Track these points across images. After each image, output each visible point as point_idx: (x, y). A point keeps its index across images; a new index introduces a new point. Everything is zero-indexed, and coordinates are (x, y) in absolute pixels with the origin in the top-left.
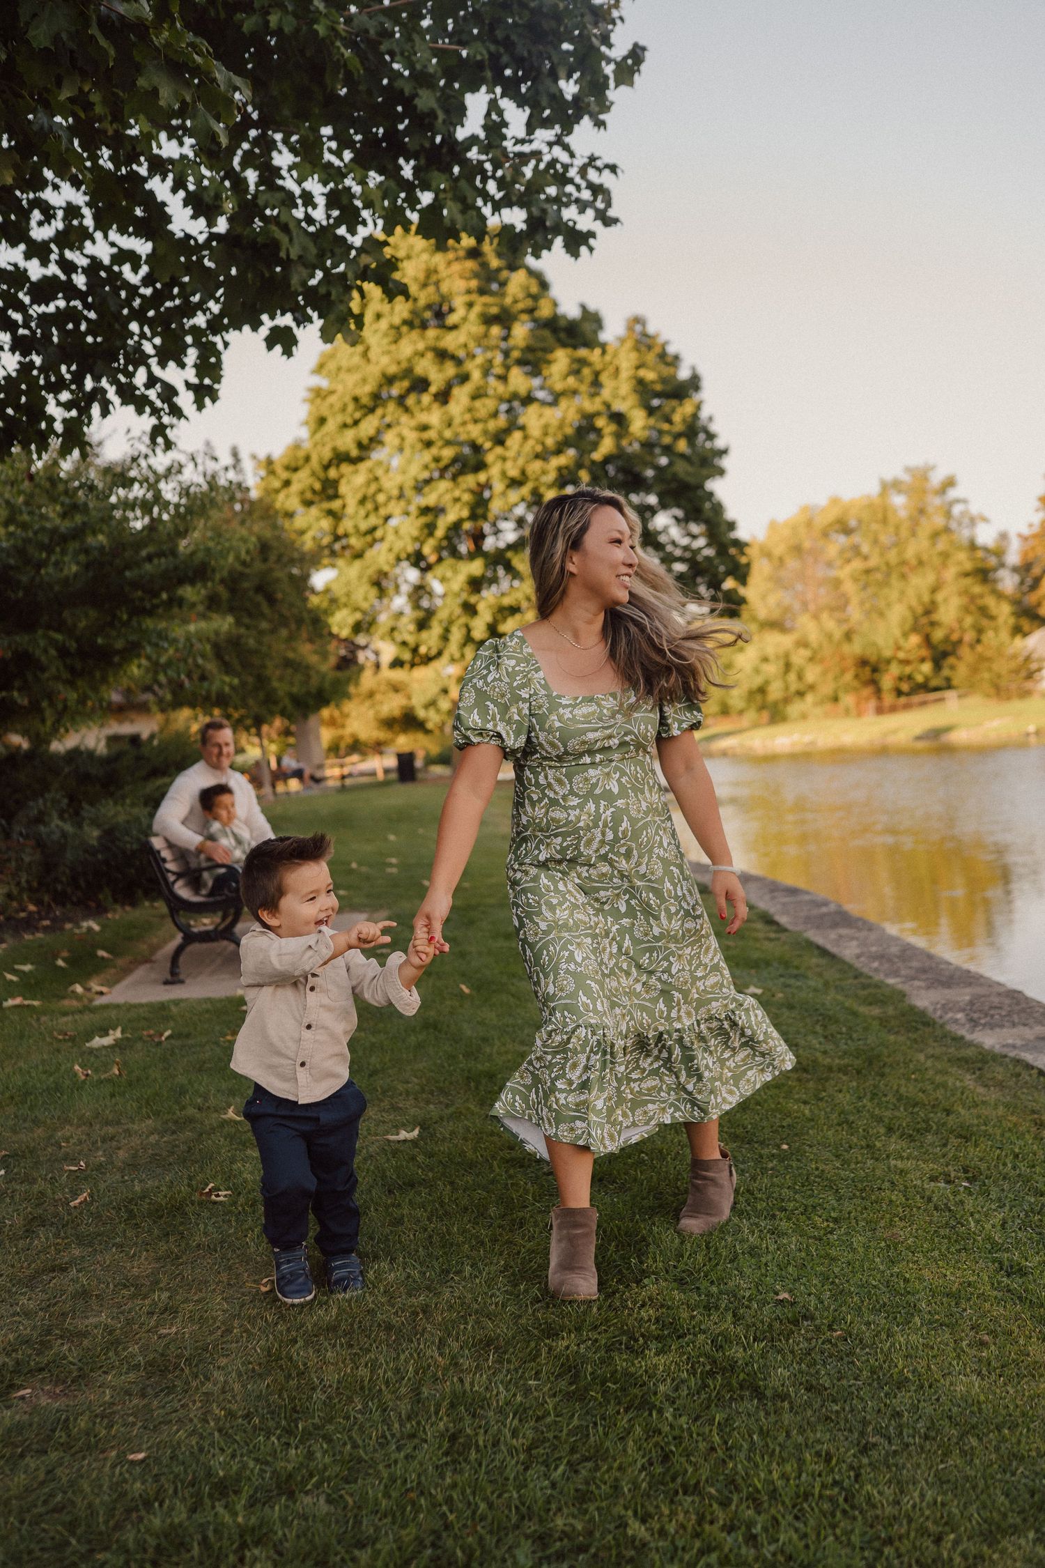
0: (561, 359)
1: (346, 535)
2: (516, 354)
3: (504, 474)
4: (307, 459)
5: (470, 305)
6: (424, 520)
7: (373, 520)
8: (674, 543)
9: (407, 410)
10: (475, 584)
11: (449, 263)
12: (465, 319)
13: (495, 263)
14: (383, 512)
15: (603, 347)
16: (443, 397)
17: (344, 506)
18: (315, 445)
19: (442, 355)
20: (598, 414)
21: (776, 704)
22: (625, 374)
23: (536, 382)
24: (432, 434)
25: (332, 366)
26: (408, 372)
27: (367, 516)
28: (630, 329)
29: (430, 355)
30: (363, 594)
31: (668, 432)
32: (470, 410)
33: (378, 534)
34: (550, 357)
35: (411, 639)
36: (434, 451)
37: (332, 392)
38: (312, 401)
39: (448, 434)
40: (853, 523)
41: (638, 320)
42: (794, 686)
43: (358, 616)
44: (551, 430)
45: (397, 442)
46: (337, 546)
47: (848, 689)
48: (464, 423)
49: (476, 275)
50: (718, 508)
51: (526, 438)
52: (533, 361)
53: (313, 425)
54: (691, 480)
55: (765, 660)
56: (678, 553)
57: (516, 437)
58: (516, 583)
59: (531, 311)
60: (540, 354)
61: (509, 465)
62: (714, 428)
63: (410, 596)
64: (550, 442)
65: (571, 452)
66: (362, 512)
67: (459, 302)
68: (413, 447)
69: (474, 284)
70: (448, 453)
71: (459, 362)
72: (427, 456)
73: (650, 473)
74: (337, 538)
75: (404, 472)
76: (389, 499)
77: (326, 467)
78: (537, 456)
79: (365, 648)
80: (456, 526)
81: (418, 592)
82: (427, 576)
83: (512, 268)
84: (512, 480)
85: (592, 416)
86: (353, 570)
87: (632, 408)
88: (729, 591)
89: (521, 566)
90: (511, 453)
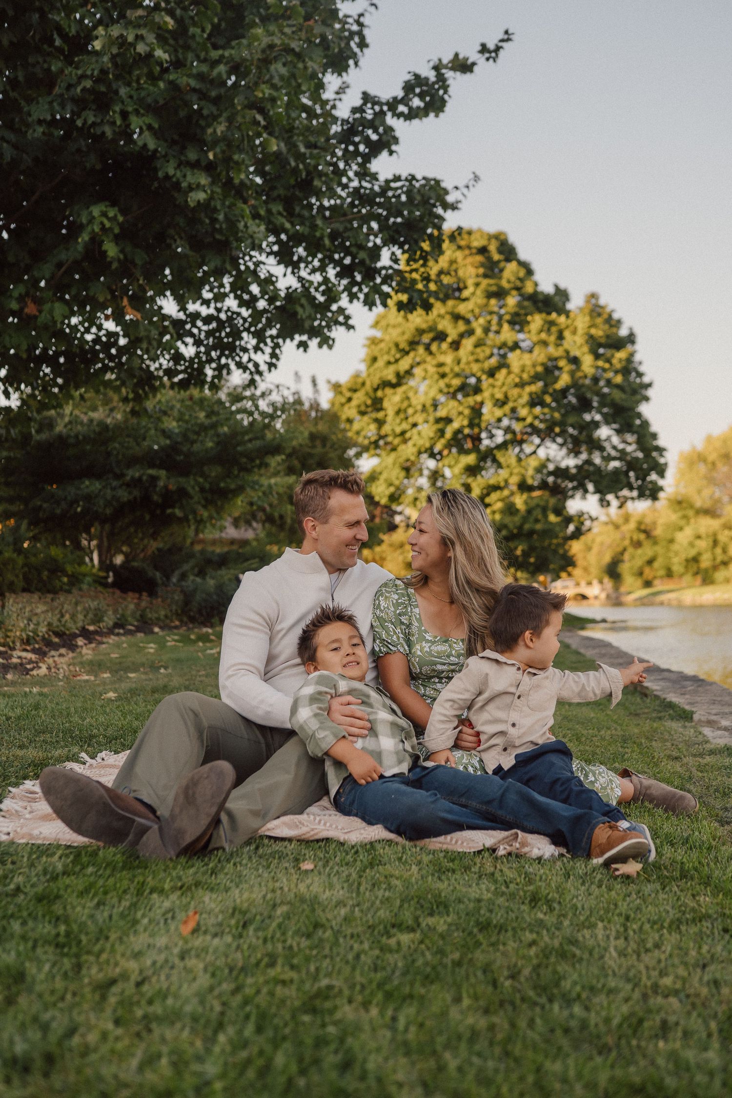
0: (537, 321)
1: (386, 436)
2: (507, 317)
3: (493, 396)
4: (363, 384)
5: (477, 285)
6: (437, 427)
7: (405, 426)
8: (614, 448)
9: (431, 353)
10: (473, 471)
11: (465, 257)
12: (473, 294)
13: (496, 257)
14: (411, 420)
15: (568, 313)
16: (456, 345)
17: (386, 416)
18: (369, 375)
19: (457, 317)
20: (561, 358)
21: (706, 571)
22: (580, 331)
23: (521, 336)
24: (447, 369)
25: (383, 323)
26: (432, 329)
27: (400, 423)
28: (588, 301)
29: (448, 317)
30: (396, 475)
31: (610, 370)
32: (472, 353)
33: (408, 435)
34: (530, 319)
36: (446, 380)
37: (381, 341)
38: (369, 346)
39: (457, 369)
41: (594, 295)
42: (720, 558)
43: (392, 489)
44: (527, 369)
45: (423, 374)
46: (381, 443)
49: (482, 265)
50: (645, 424)
51: (509, 373)
52: (518, 321)
53: (369, 362)
54: (625, 404)
55: (699, 537)
56: (613, 453)
57: (502, 374)
58: (498, 470)
59: (518, 289)
60: (523, 317)
61: (496, 390)
62: (642, 369)
63: (429, 478)
64: (525, 376)
65: (540, 384)
66: (398, 421)
67: (470, 282)
68: (433, 377)
69: (481, 271)
70: (456, 382)
71: (468, 322)
72: (442, 384)
73: (595, 399)
74: (381, 437)
75: (427, 394)
76: (416, 412)
77: (376, 390)
78: (516, 385)
79: (400, 513)
80: (459, 431)
81: (435, 475)
82: (440, 464)
83: (508, 260)
84: (498, 400)
85: (556, 359)
86: (390, 459)
87: (584, 354)
88: (651, 482)
89: (502, 460)
90: (499, 383)
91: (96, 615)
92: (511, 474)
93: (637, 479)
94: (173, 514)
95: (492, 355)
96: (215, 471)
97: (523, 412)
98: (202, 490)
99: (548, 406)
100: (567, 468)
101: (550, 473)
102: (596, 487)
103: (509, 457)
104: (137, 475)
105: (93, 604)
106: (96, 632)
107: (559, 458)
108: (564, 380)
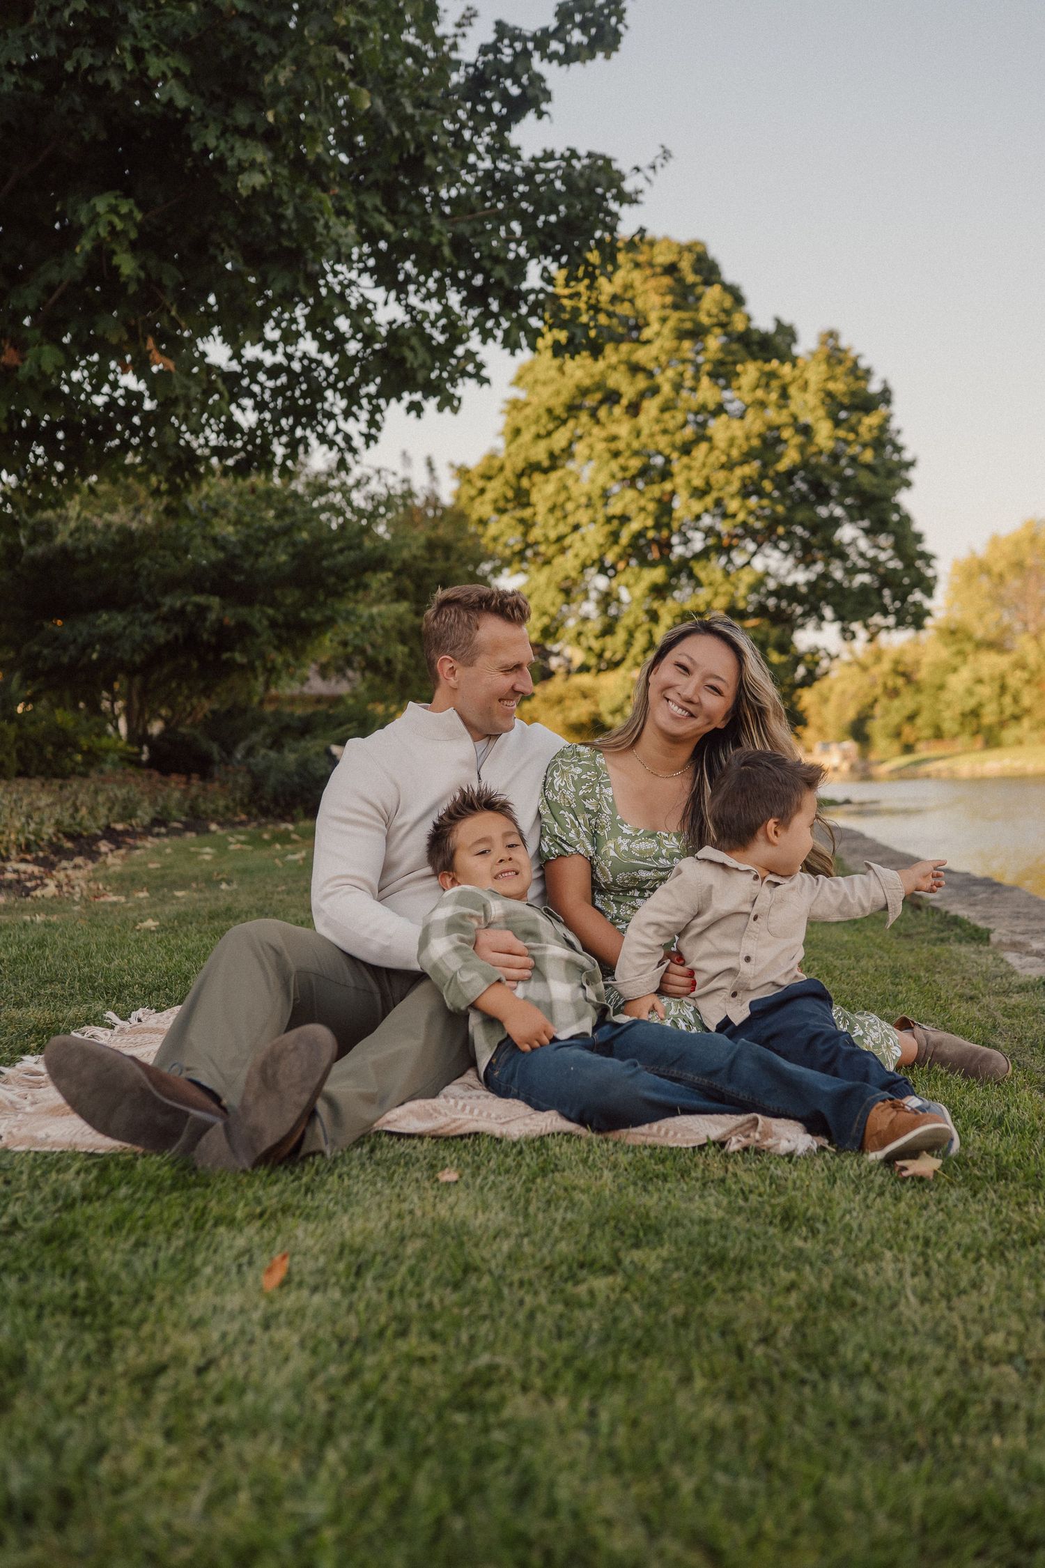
0: (750, 372)
1: (537, 543)
2: (707, 367)
3: (689, 481)
4: (502, 469)
5: (664, 320)
6: (608, 528)
7: (563, 528)
8: (862, 555)
9: (598, 422)
10: (660, 591)
11: (646, 280)
12: (658, 334)
13: (691, 278)
14: (571, 520)
15: (795, 359)
16: (634, 409)
17: (535, 514)
18: (509, 455)
19: (635, 369)
20: (785, 425)
22: (813, 387)
23: (727, 395)
24: (621, 445)
25: (529, 378)
26: (599, 386)
27: (556, 524)
28: (823, 343)
29: (622, 368)
30: (551, 599)
31: (855, 443)
32: (658, 421)
33: (567, 542)
34: (740, 369)
35: (596, 645)
36: (621, 460)
37: (527, 404)
38: (509, 413)
39: (636, 445)
41: (831, 334)
42: (1010, 709)
43: (546, 620)
44: (738, 442)
45: (586, 452)
46: (529, 553)
49: (671, 291)
50: (906, 520)
51: (712, 449)
52: (723, 373)
53: (509, 436)
54: (877, 491)
55: (979, 681)
56: (861, 563)
57: (701, 450)
58: (697, 590)
59: (723, 325)
60: (731, 367)
61: (693, 474)
62: (901, 440)
63: (598, 603)
64: (735, 453)
65: (756, 464)
66: (552, 522)
67: (653, 317)
68: (601, 457)
69: (669, 299)
70: (635, 464)
71: (650, 375)
72: (615, 466)
74: (528, 546)
75: (593, 481)
76: (578, 507)
77: (520, 476)
78: (723, 467)
79: (558, 654)
80: (640, 534)
81: (607, 599)
82: (614, 583)
83: (708, 283)
84: (696, 489)
85: (778, 428)
86: (542, 577)
87: (817, 420)
88: (914, 604)
89: (702, 575)
90: (697, 464)
91: (125, 808)
92: (716, 594)
93: (894, 599)
94: (234, 660)
95: (685, 424)
96: (291, 597)
97: (733, 505)
98: (273, 624)
99: (769, 496)
100: (795, 585)
101: (771, 594)
102: (836, 611)
103: (712, 570)
104: (178, 604)
105: (121, 793)
106: (125, 833)
107: (783, 572)
108: (790, 457)
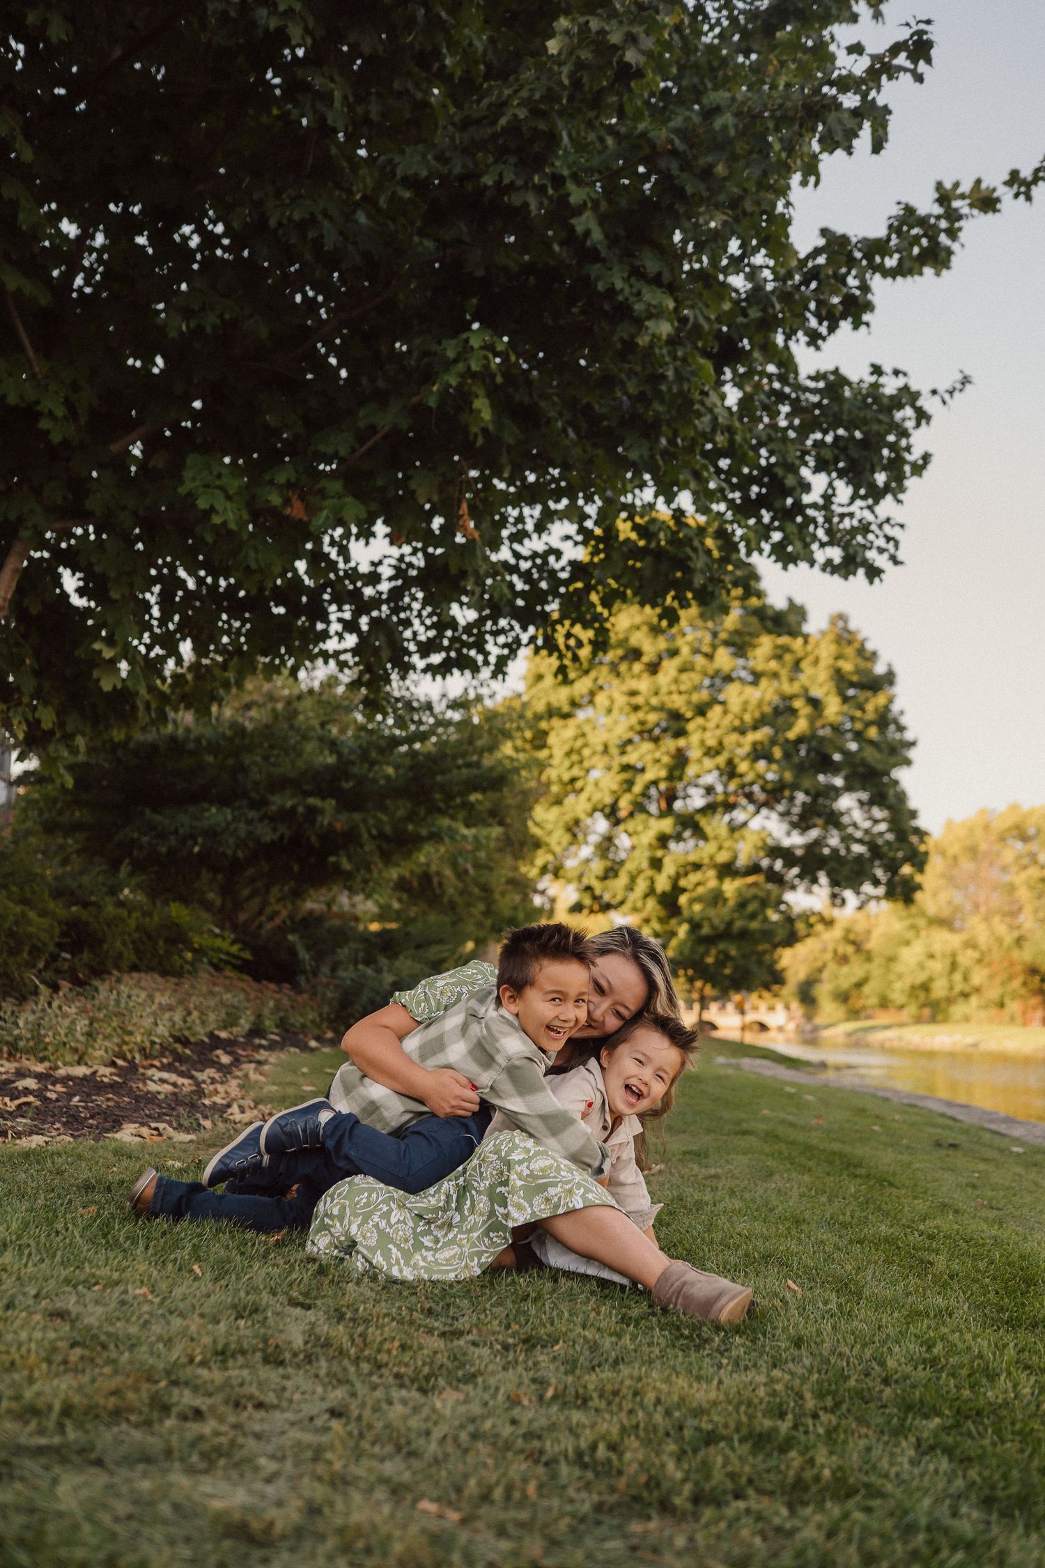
0: (766, 644)
2: (723, 636)
3: (702, 741)
6: (623, 776)
7: (576, 772)
8: (855, 825)
9: (618, 675)
10: (664, 840)
14: (586, 764)
15: (806, 638)
16: (654, 668)
17: (551, 756)
18: (531, 699)
20: (796, 696)
21: (937, 1003)
22: (825, 663)
23: (740, 662)
24: (639, 700)
27: (571, 767)
28: (833, 624)
29: (645, 629)
31: (860, 719)
32: (676, 681)
33: (579, 784)
34: (756, 641)
35: (596, 886)
36: (641, 715)
39: (654, 701)
40: (1031, 831)
41: (842, 617)
42: (959, 987)
43: (549, 858)
44: (750, 708)
45: (607, 703)
47: (1015, 996)
48: (670, 693)
50: (902, 796)
51: (726, 712)
52: (740, 645)
53: (530, 681)
54: (879, 767)
55: (932, 956)
56: (858, 834)
57: (715, 712)
58: (701, 843)
60: (747, 638)
61: (708, 734)
62: (904, 721)
63: (598, 846)
64: (748, 718)
65: (767, 730)
66: (567, 763)
68: (621, 709)
70: (653, 718)
71: (670, 638)
72: (634, 719)
73: (837, 757)
75: (610, 730)
76: (594, 753)
77: (539, 719)
78: (735, 729)
79: (543, 892)
80: (653, 785)
81: (606, 844)
82: (616, 829)
84: (709, 748)
85: (790, 698)
86: (551, 816)
87: (828, 695)
88: (905, 877)
89: (708, 830)
90: (711, 725)
92: (720, 848)
93: (885, 871)
95: (697, 688)
97: (743, 767)
99: (777, 762)
100: (791, 847)
101: (768, 852)
102: (829, 875)
103: (717, 825)
107: (779, 833)
